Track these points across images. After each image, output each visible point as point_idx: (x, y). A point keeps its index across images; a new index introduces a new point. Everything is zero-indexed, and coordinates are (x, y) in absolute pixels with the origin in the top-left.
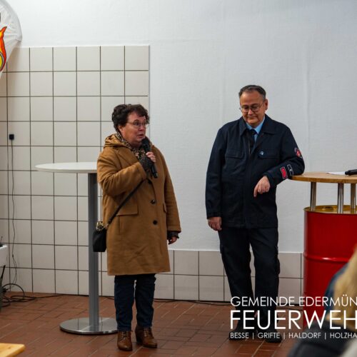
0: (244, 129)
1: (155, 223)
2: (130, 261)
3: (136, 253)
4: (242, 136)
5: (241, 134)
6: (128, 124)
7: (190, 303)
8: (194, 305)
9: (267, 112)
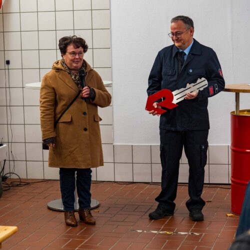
0: (176, 51)
1: (85, 130)
2: (65, 158)
3: (69, 152)
4: (174, 57)
5: (173, 56)
6: (67, 53)
7: (146, 185)
8: (148, 186)
9: (194, 37)
